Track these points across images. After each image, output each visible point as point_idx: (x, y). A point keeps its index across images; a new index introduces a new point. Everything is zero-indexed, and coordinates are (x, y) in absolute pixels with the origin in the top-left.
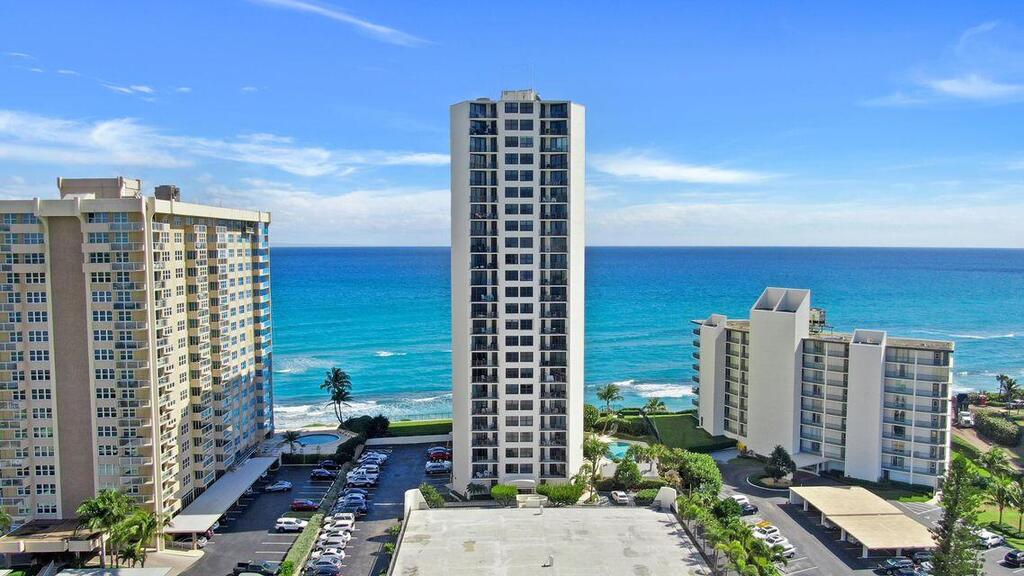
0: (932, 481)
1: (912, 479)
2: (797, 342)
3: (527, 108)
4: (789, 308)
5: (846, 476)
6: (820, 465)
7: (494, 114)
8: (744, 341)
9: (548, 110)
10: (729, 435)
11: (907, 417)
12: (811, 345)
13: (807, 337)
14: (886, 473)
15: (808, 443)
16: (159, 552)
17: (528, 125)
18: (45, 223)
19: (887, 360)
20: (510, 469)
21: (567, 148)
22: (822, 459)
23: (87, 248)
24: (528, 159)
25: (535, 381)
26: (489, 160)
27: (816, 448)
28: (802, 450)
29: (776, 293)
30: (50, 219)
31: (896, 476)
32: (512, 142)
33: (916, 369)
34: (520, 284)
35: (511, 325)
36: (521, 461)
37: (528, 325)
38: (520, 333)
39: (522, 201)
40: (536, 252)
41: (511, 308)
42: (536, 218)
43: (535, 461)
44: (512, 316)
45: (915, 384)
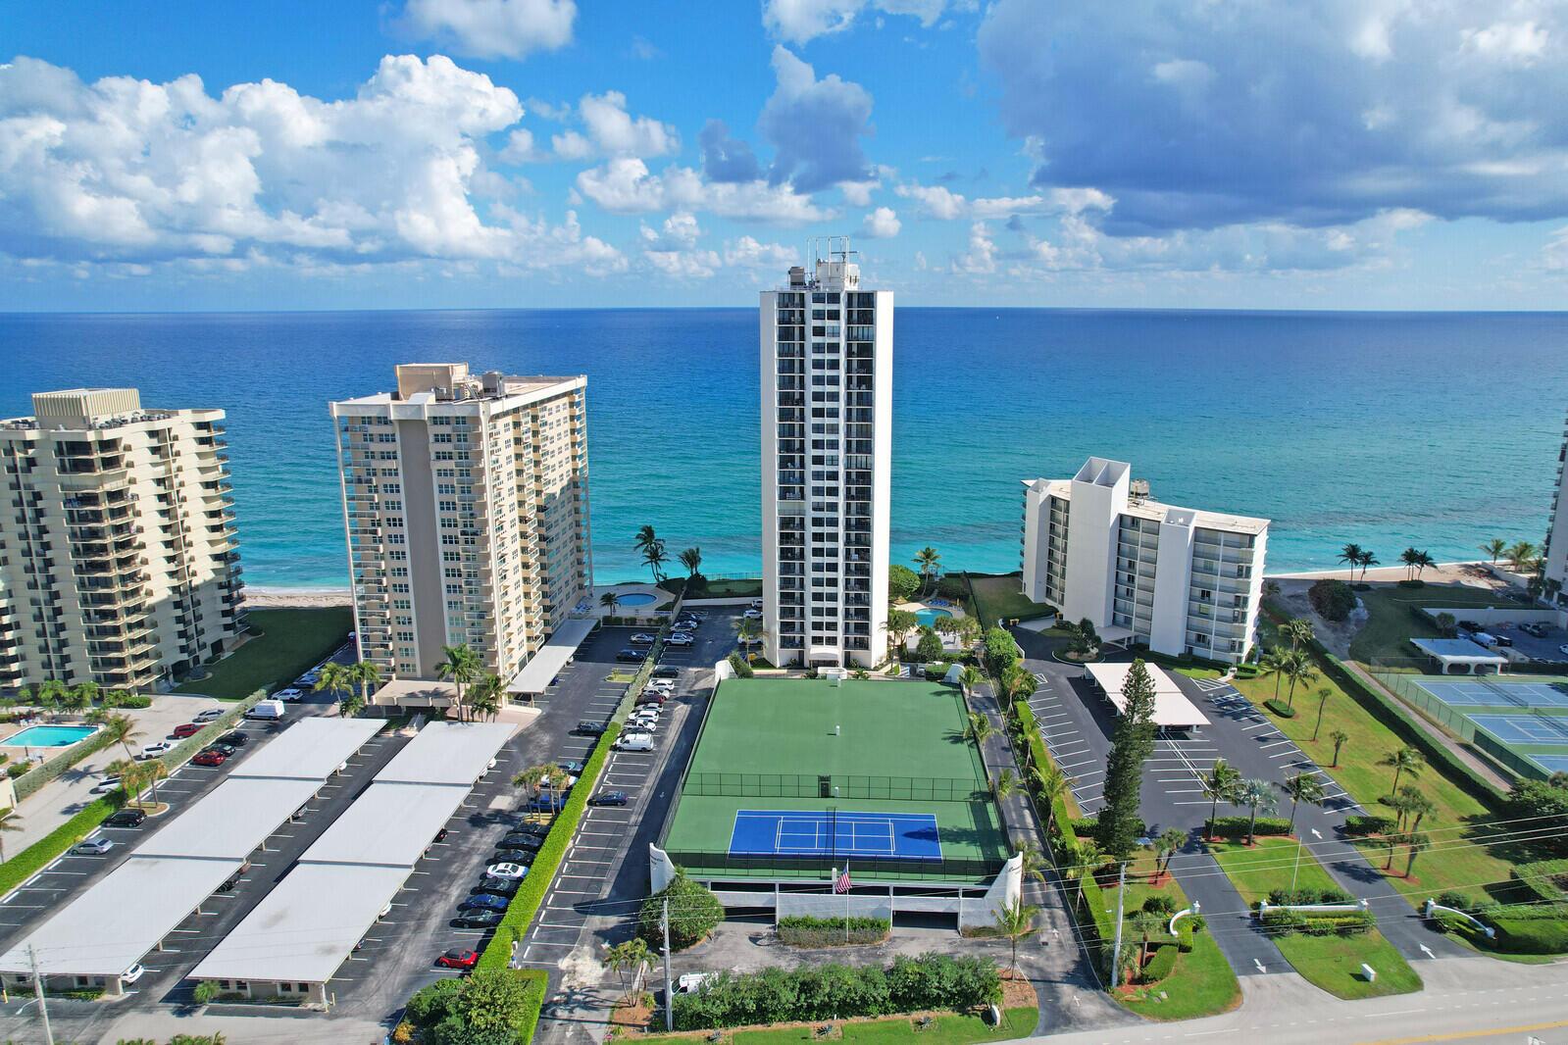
0: (1231, 657)
1: (1212, 655)
2: (1113, 517)
3: (834, 298)
4: (1109, 482)
5: (1151, 649)
6: (1129, 638)
7: (803, 305)
8: (1067, 510)
9: (855, 299)
10: (1050, 602)
11: (1212, 596)
12: (1128, 522)
13: (1125, 512)
14: (1191, 649)
15: (1121, 617)
16: (504, 708)
17: (834, 315)
18: (397, 425)
19: (1195, 541)
20: (817, 640)
21: (872, 337)
22: (1132, 633)
23: (435, 448)
24: (834, 348)
25: (841, 560)
26: (797, 348)
27: (1128, 621)
28: (1115, 622)
29: (1100, 464)
30: (400, 421)
31: (1199, 651)
32: (819, 331)
33: (1221, 550)
34: (826, 468)
35: (817, 508)
36: (825, 634)
37: (833, 507)
38: (825, 515)
39: (828, 388)
40: (842, 438)
41: (817, 491)
42: (842, 406)
43: (840, 634)
44: (818, 499)
45: (1219, 565)
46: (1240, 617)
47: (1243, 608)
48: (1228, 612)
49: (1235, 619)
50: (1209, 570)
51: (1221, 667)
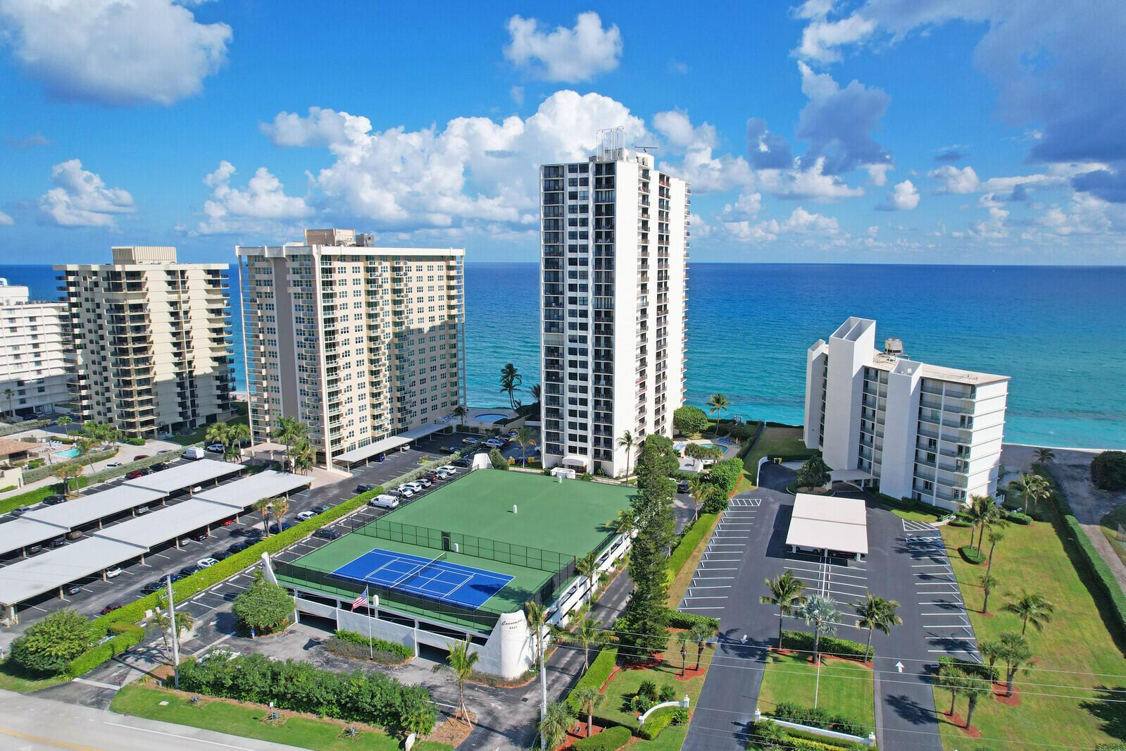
0: (953, 504)
1: (934, 501)
2: (856, 369)
3: (585, 168)
5: (881, 491)
6: (866, 481)
7: (563, 175)
11: (938, 446)
12: (875, 374)
14: (917, 494)
15: (864, 462)
16: (328, 468)
17: (585, 182)
18: (272, 262)
19: (919, 389)
20: (573, 450)
21: (613, 199)
22: (870, 476)
23: (292, 278)
24: (585, 209)
25: (590, 384)
26: (560, 210)
27: (868, 465)
28: (857, 464)
31: (925, 498)
32: (573, 196)
33: (944, 400)
34: (579, 307)
35: (572, 340)
36: (579, 444)
37: (584, 339)
38: (578, 345)
39: (580, 242)
40: (591, 283)
41: (573, 326)
42: (591, 256)
43: (590, 446)
44: (573, 332)
45: (942, 414)
46: (962, 467)
47: (964, 458)
48: (951, 461)
49: (958, 468)
50: (935, 419)
51: (939, 513)
